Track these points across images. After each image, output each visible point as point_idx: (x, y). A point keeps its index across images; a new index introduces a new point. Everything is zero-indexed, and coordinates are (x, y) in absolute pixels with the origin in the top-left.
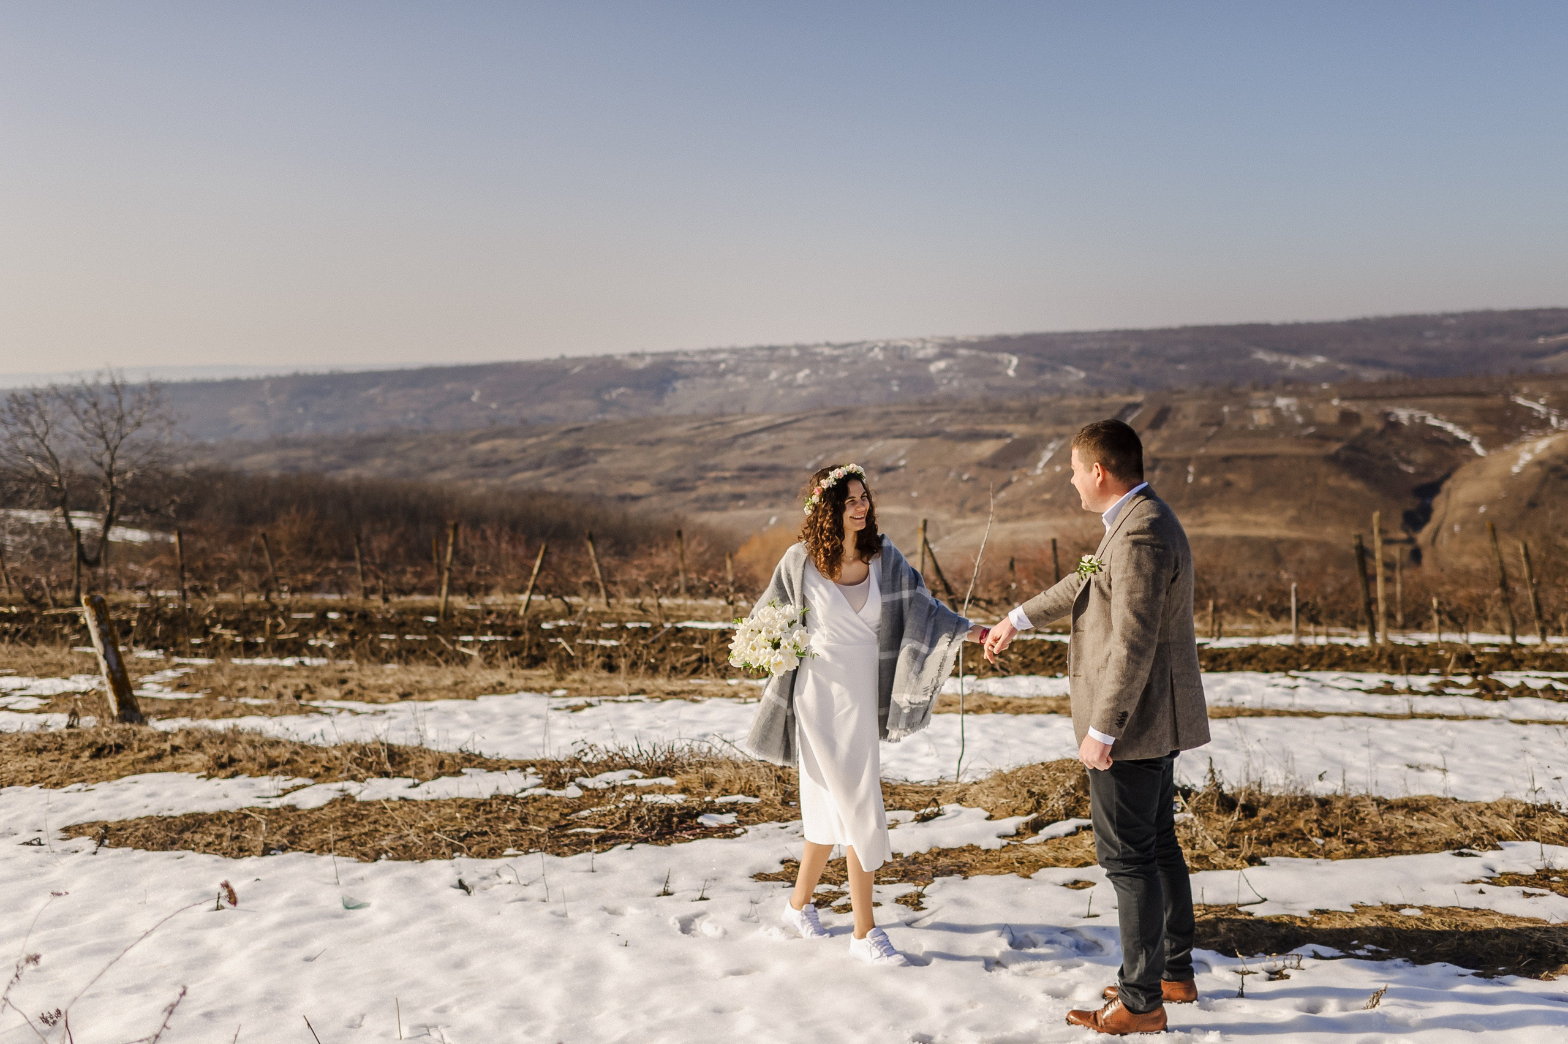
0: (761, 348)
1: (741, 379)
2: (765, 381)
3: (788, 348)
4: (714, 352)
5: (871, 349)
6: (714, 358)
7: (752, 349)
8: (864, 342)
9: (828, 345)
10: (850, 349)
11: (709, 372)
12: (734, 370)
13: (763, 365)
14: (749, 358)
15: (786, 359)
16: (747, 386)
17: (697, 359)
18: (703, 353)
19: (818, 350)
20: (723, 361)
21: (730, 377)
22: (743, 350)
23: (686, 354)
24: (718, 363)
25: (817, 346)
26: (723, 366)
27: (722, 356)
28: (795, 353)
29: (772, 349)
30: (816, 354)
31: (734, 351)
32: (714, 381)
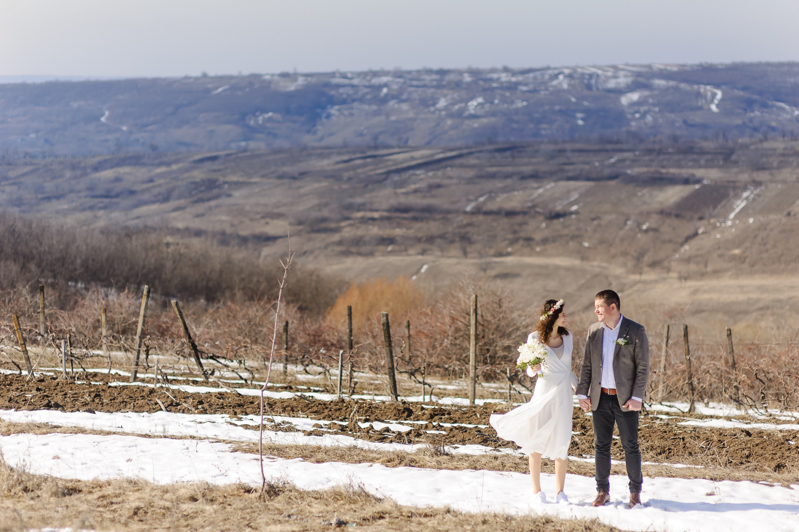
0: (429, 72)
1: (405, 107)
2: (432, 109)
3: (460, 72)
4: (375, 74)
5: (556, 76)
6: (376, 81)
7: (419, 72)
8: (548, 68)
9: (506, 70)
10: (531, 75)
11: (369, 97)
12: (397, 97)
13: (430, 91)
14: (415, 83)
15: (458, 85)
16: (411, 115)
17: (356, 81)
18: (363, 75)
19: (495, 76)
20: (386, 85)
21: (392, 104)
22: (409, 72)
23: (344, 76)
24: (380, 87)
25: (493, 71)
26: (385, 90)
27: (385, 79)
28: (467, 78)
29: (442, 72)
30: (491, 80)
31: (398, 74)
32: (374, 107)
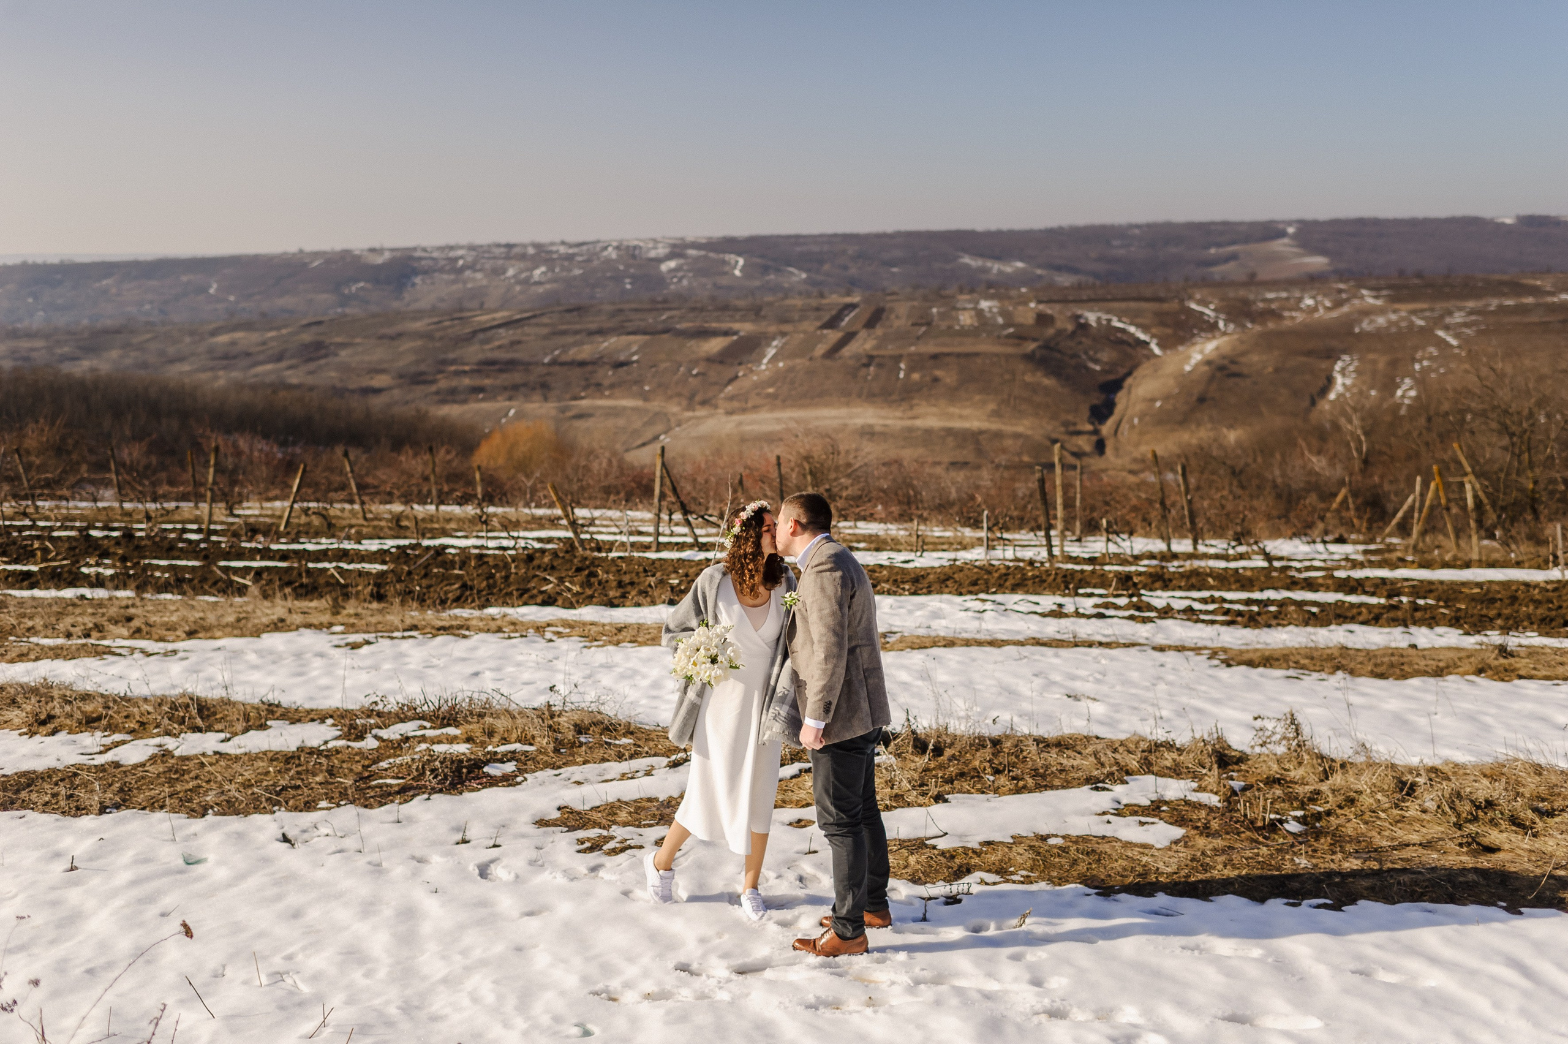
0: (498, 245)
1: (479, 275)
2: (502, 277)
3: (525, 246)
4: (452, 248)
5: (606, 248)
6: (452, 254)
7: (489, 246)
8: (598, 242)
9: (563, 243)
10: (585, 248)
11: (447, 268)
12: (472, 267)
13: (500, 262)
14: (486, 255)
15: (523, 257)
16: (485, 282)
17: (435, 255)
18: (441, 249)
19: (554, 248)
20: (461, 257)
21: (468, 273)
22: (481, 246)
23: (424, 250)
24: (456, 259)
25: (553, 244)
26: (461, 262)
27: (460, 253)
28: (531, 251)
29: (509, 246)
30: (551, 252)
31: (472, 248)
32: (452, 277)
